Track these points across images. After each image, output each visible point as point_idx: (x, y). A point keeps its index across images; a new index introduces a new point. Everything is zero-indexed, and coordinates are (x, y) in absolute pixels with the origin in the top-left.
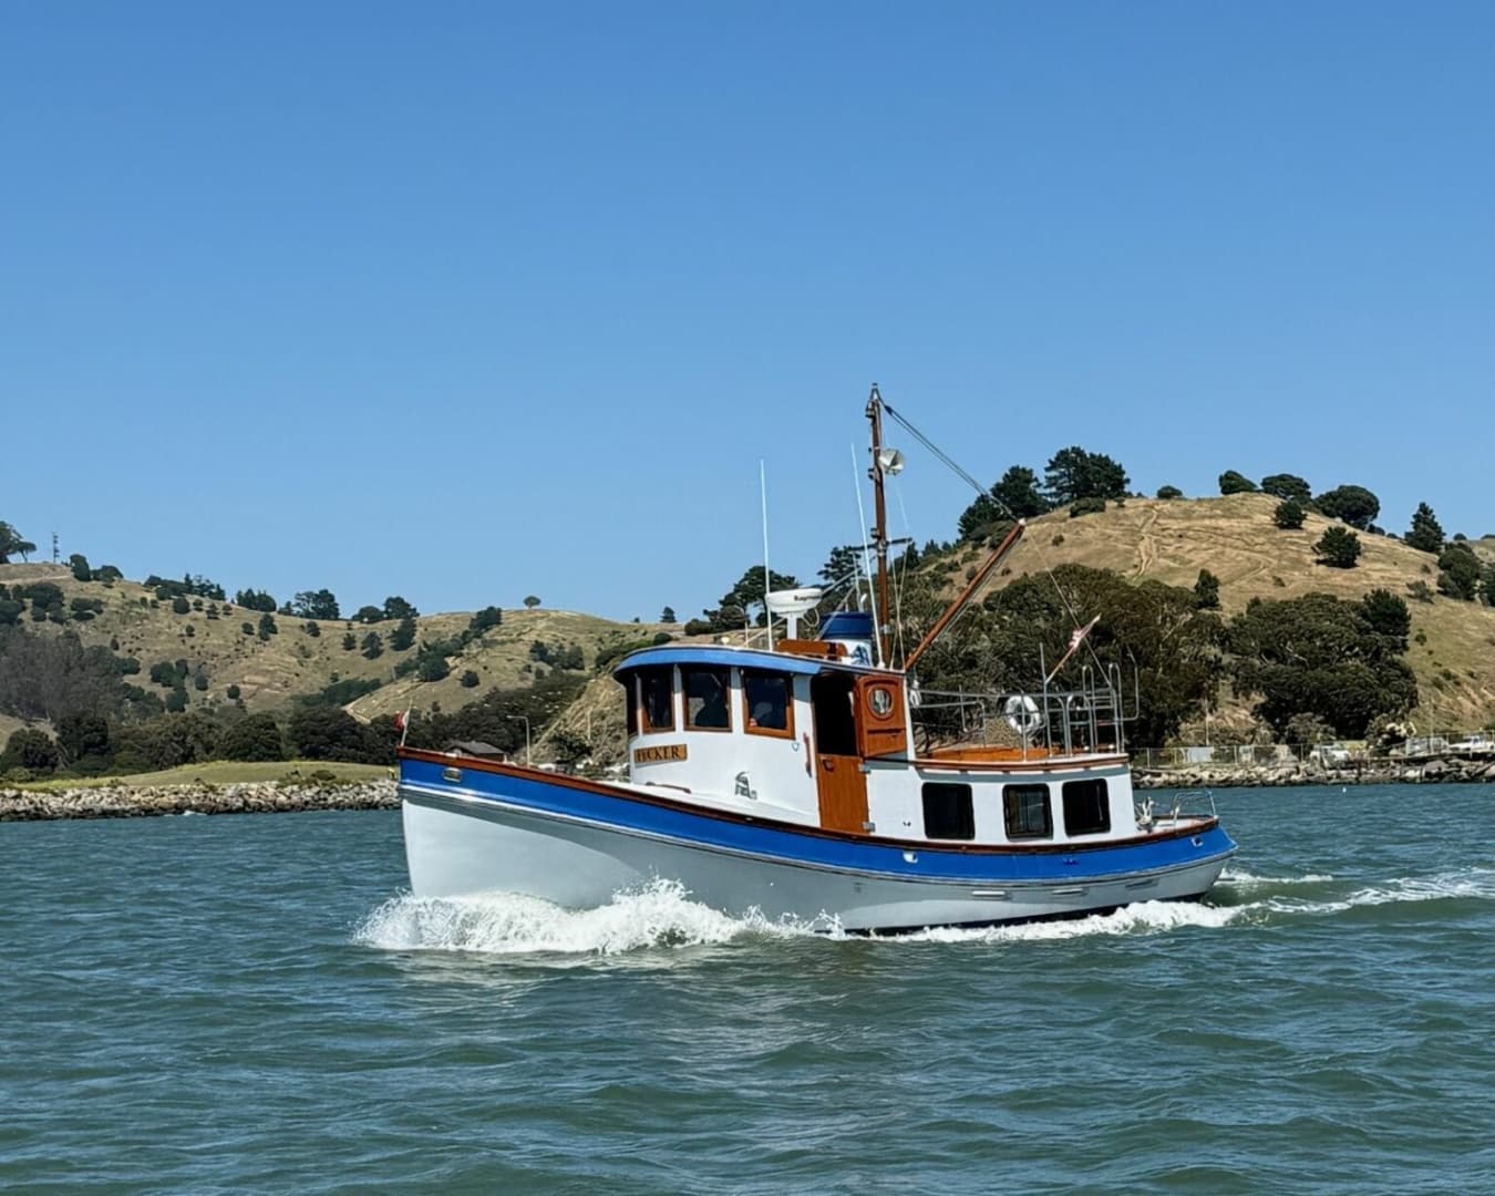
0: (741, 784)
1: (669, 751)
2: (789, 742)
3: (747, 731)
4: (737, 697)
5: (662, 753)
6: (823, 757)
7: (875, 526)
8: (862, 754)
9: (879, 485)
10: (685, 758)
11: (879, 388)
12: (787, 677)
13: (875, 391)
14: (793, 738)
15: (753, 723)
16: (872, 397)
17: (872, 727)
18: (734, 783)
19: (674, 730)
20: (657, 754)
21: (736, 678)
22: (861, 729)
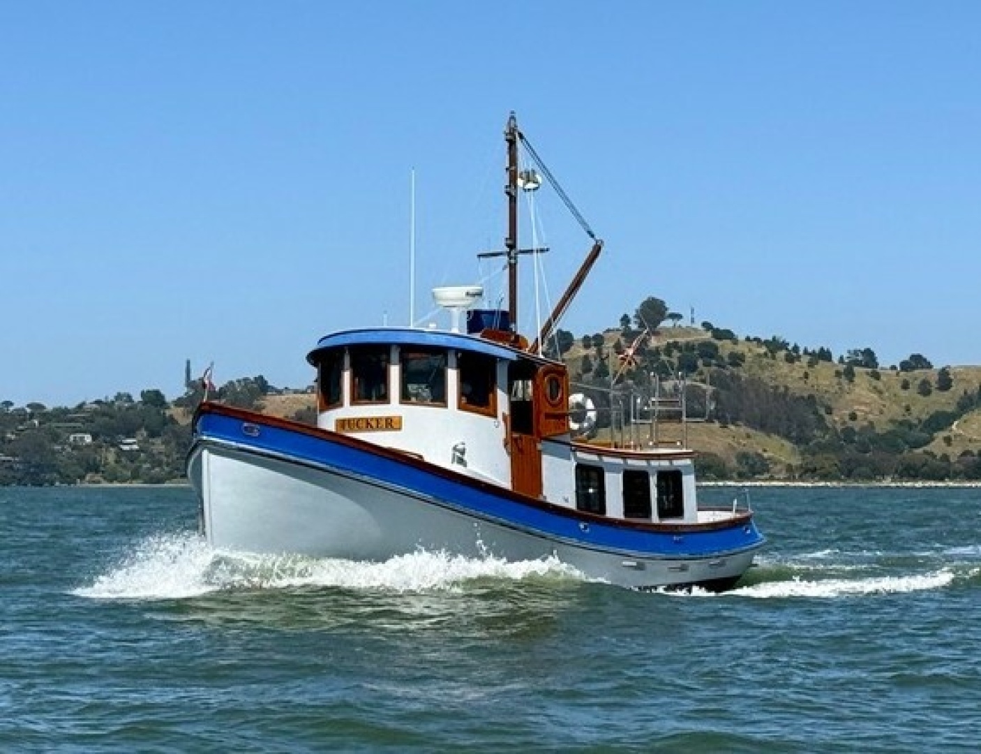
0: (458, 454)
1: (383, 423)
2: (491, 420)
3: (460, 407)
4: (452, 376)
5: (374, 424)
6: (515, 435)
7: (508, 236)
8: (539, 433)
9: (513, 199)
10: (400, 429)
11: (516, 116)
12: (491, 360)
13: (513, 118)
14: (495, 416)
15: (464, 400)
16: (509, 123)
17: (547, 411)
18: (451, 452)
19: (389, 403)
20: (368, 424)
21: (452, 359)
22: (539, 413)
